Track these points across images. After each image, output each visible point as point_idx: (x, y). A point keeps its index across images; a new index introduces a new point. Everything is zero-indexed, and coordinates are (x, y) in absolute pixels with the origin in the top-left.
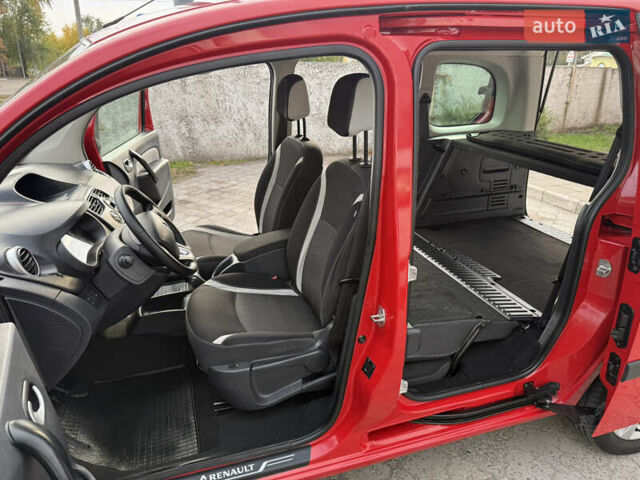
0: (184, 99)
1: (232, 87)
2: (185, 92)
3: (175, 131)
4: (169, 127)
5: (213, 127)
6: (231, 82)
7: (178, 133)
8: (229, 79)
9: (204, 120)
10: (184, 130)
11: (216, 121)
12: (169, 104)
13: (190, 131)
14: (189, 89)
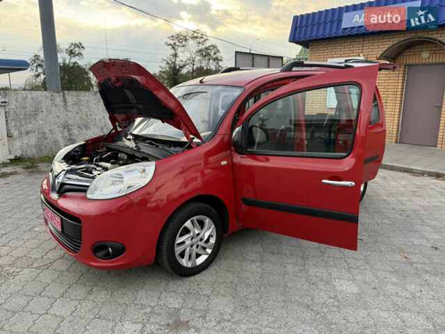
0: (66, 115)
1: (95, 107)
2: (67, 110)
3: (61, 135)
4: (57, 133)
5: (84, 131)
6: (95, 104)
7: (62, 137)
8: (93, 102)
9: (79, 127)
10: (66, 134)
11: (87, 127)
12: (56, 119)
13: (70, 135)
14: (69, 109)
